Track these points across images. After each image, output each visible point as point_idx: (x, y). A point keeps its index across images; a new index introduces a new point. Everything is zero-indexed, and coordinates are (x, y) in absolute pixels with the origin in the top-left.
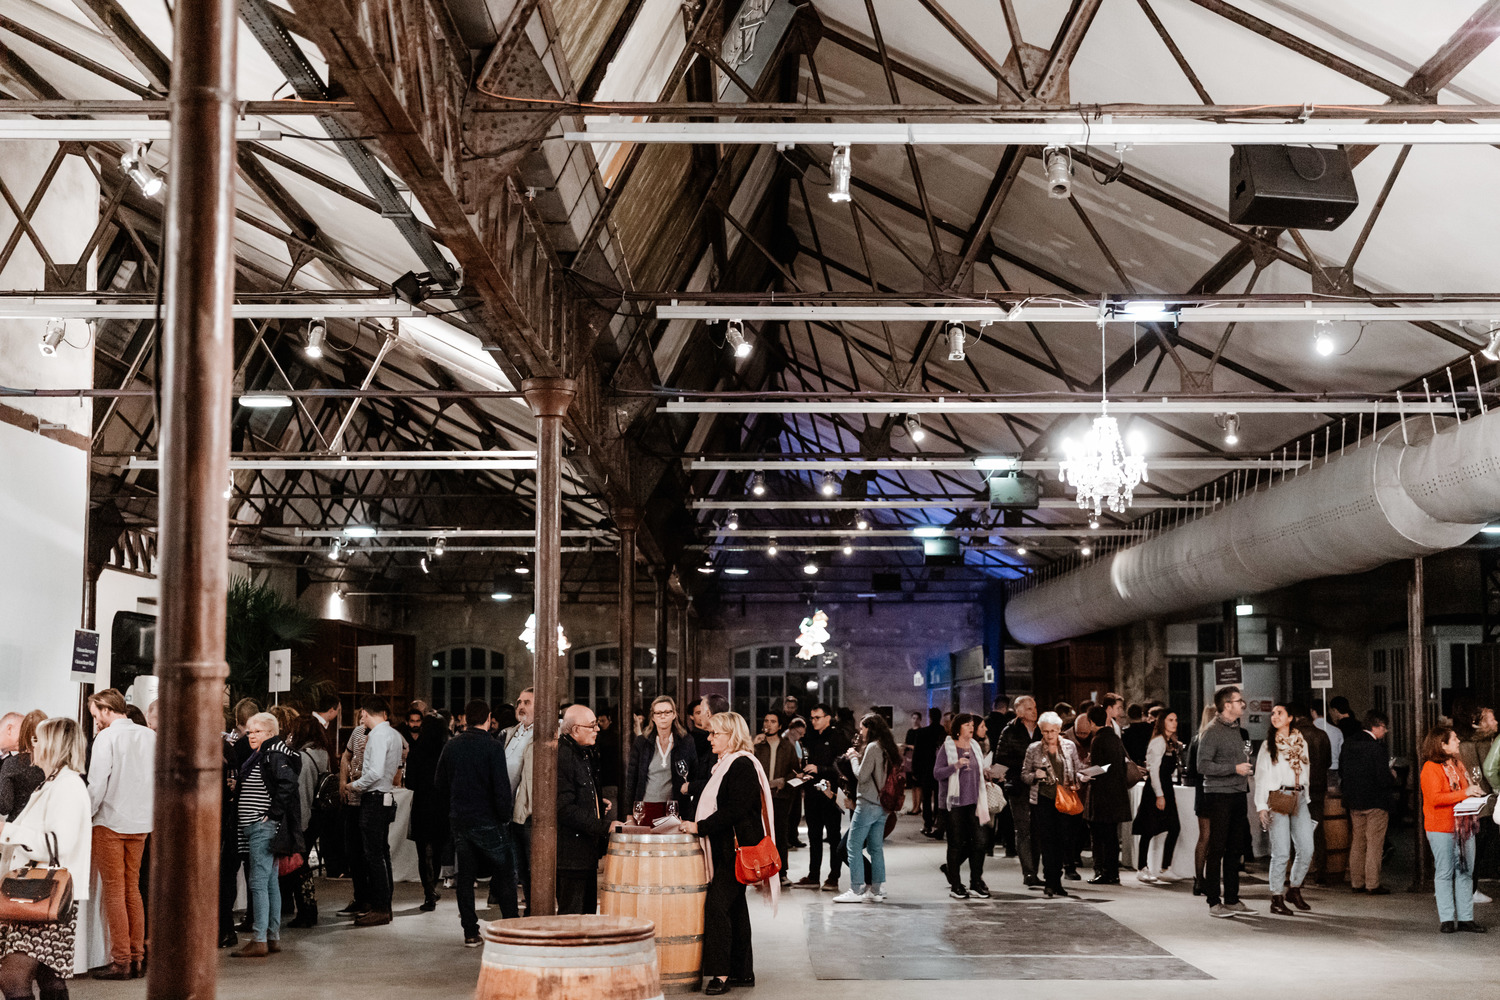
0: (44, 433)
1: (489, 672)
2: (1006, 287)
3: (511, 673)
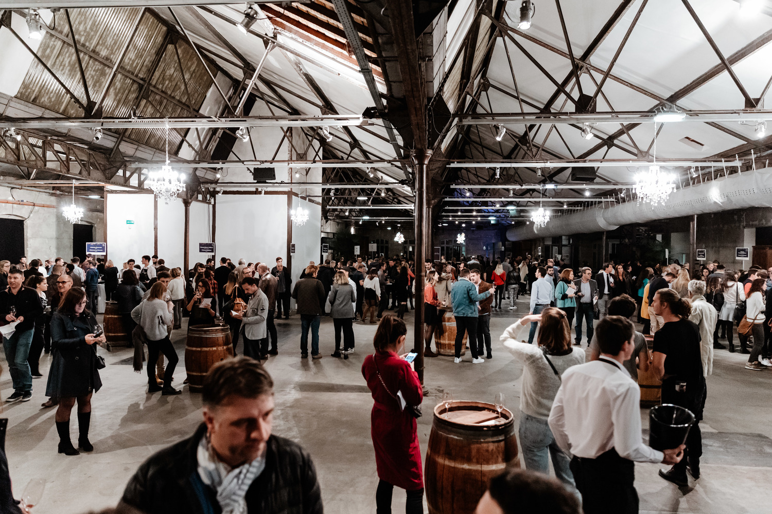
0: (315, 203)
1: (385, 245)
2: (522, 180)
3: (390, 245)
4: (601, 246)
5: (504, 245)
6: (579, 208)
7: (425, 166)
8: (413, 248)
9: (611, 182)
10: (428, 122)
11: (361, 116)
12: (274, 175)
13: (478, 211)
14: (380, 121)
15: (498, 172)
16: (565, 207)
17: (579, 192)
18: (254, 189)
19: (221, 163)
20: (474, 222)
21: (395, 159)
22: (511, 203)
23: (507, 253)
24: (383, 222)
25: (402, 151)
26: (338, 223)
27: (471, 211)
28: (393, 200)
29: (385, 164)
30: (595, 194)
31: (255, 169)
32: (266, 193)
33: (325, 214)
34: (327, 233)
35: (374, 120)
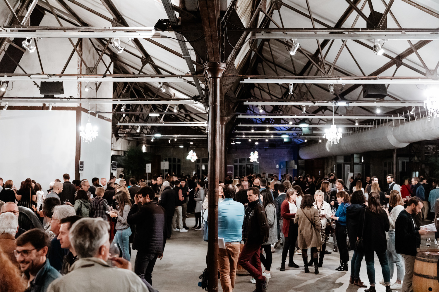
0: (105, 120)
1: (177, 163)
2: (314, 98)
3: (182, 163)
4: (391, 164)
5: (297, 163)
6: (370, 126)
7: (218, 80)
8: (206, 167)
9: (400, 100)
10: (222, 35)
11: (153, 28)
12: (62, 90)
13: (271, 129)
14: (172, 34)
15: (291, 88)
16: (357, 124)
17: (369, 110)
18: (41, 105)
19: (6, 76)
20: (267, 140)
21: (188, 74)
22: (303, 121)
23: (300, 171)
24: (176, 140)
25: (195, 66)
26: (129, 141)
27: (264, 129)
28: (186, 118)
29: (178, 80)
30: (385, 112)
31: (42, 83)
32: (54, 108)
33: (116, 132)
34: (118, 151)
35: (166, 33)
